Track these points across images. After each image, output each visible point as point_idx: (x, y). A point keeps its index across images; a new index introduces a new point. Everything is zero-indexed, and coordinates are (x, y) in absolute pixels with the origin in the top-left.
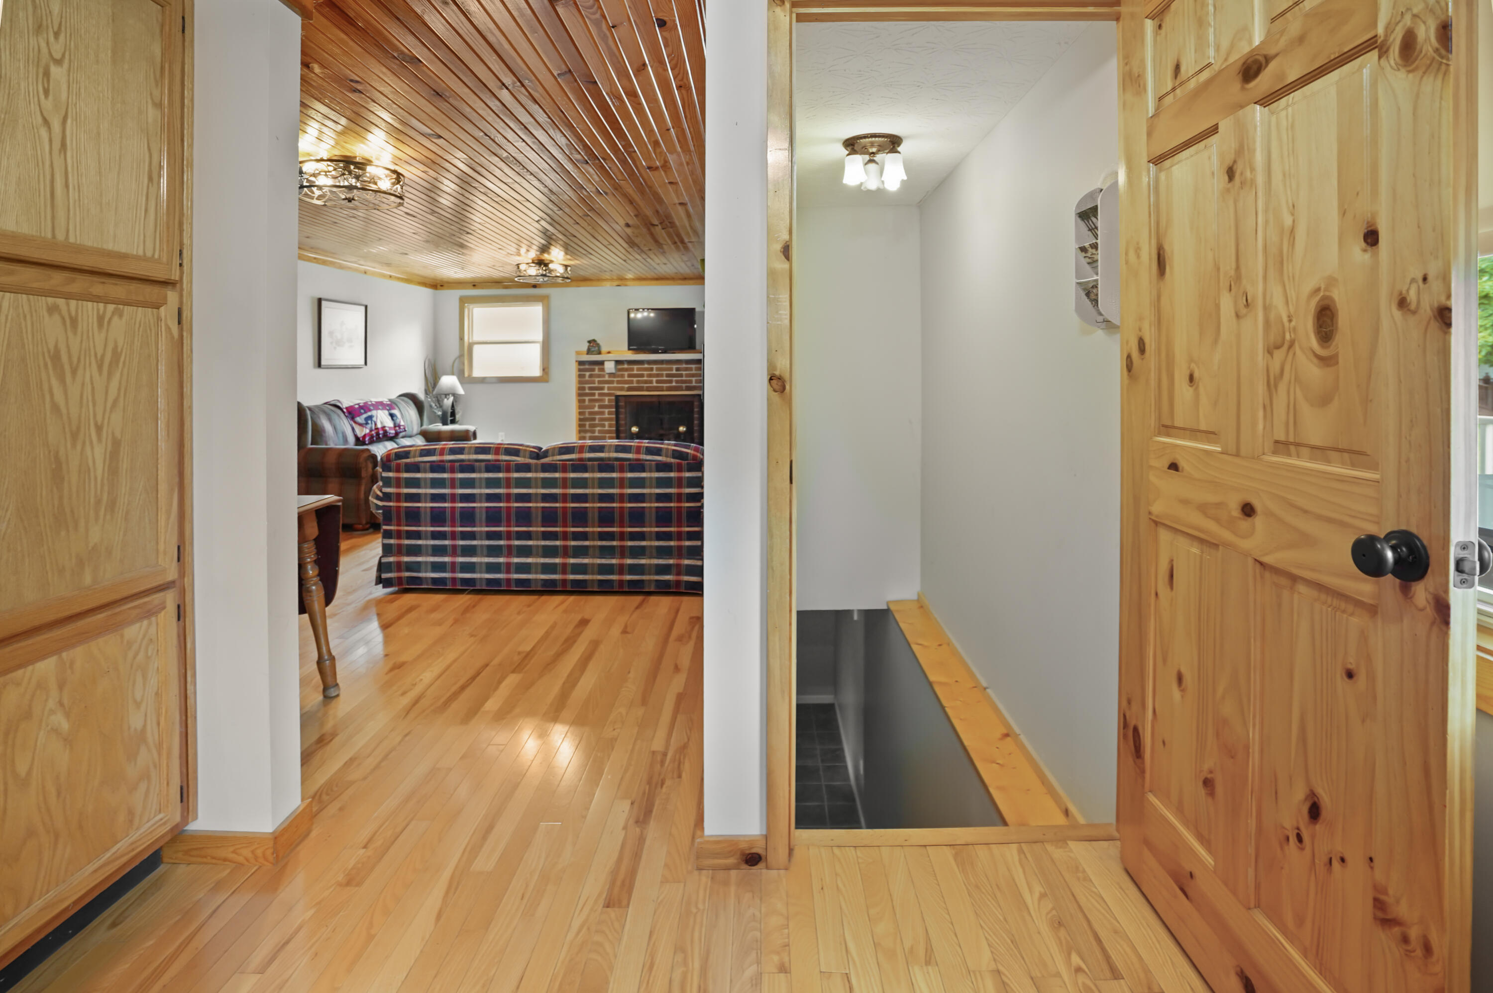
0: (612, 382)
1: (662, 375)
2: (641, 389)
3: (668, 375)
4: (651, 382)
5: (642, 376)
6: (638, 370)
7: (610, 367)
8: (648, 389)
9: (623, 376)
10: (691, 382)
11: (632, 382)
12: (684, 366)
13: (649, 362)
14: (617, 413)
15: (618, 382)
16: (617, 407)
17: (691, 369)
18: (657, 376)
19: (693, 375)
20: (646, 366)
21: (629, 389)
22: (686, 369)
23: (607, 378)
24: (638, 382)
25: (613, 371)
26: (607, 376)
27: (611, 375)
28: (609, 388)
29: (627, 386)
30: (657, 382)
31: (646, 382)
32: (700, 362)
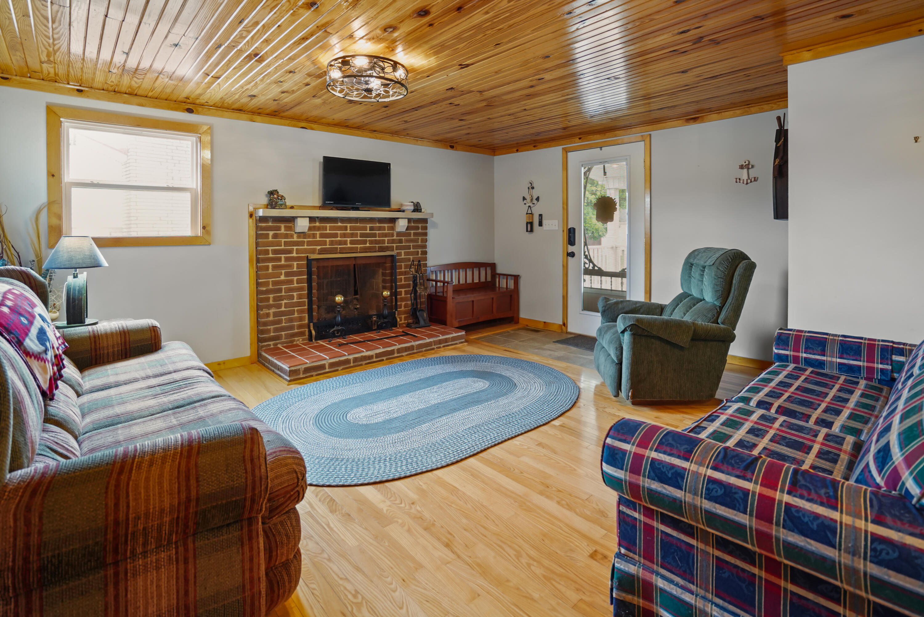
0: (302, 243)
1: (356, 235)
2: (334, 251)
3: (362, 235)
4: (345, 243)
5: (336, 235)
6: (331, 228)
7: (303, 225)
8: (342, 251)
9: (314, 236)
10: (383, 242)
11: (325, 243)
12: (378, 224)
13: (343, 220)
14: (309, 281)
15: (309, 243)
16: (310, 274)
17: (384, 228)
18: (352, 235)
19: (386, 235)
20: (340, 224)
21: (321, 252)
22: (380, 229)
23: (295, 239)
24: (332, 243)
25: (306, 230)
26: (295, 236)
27: (302, 234)
28: (298, 251)
29: (319, 247)
30: (352, 242)
31: (340, 243)
32: (393, 220)
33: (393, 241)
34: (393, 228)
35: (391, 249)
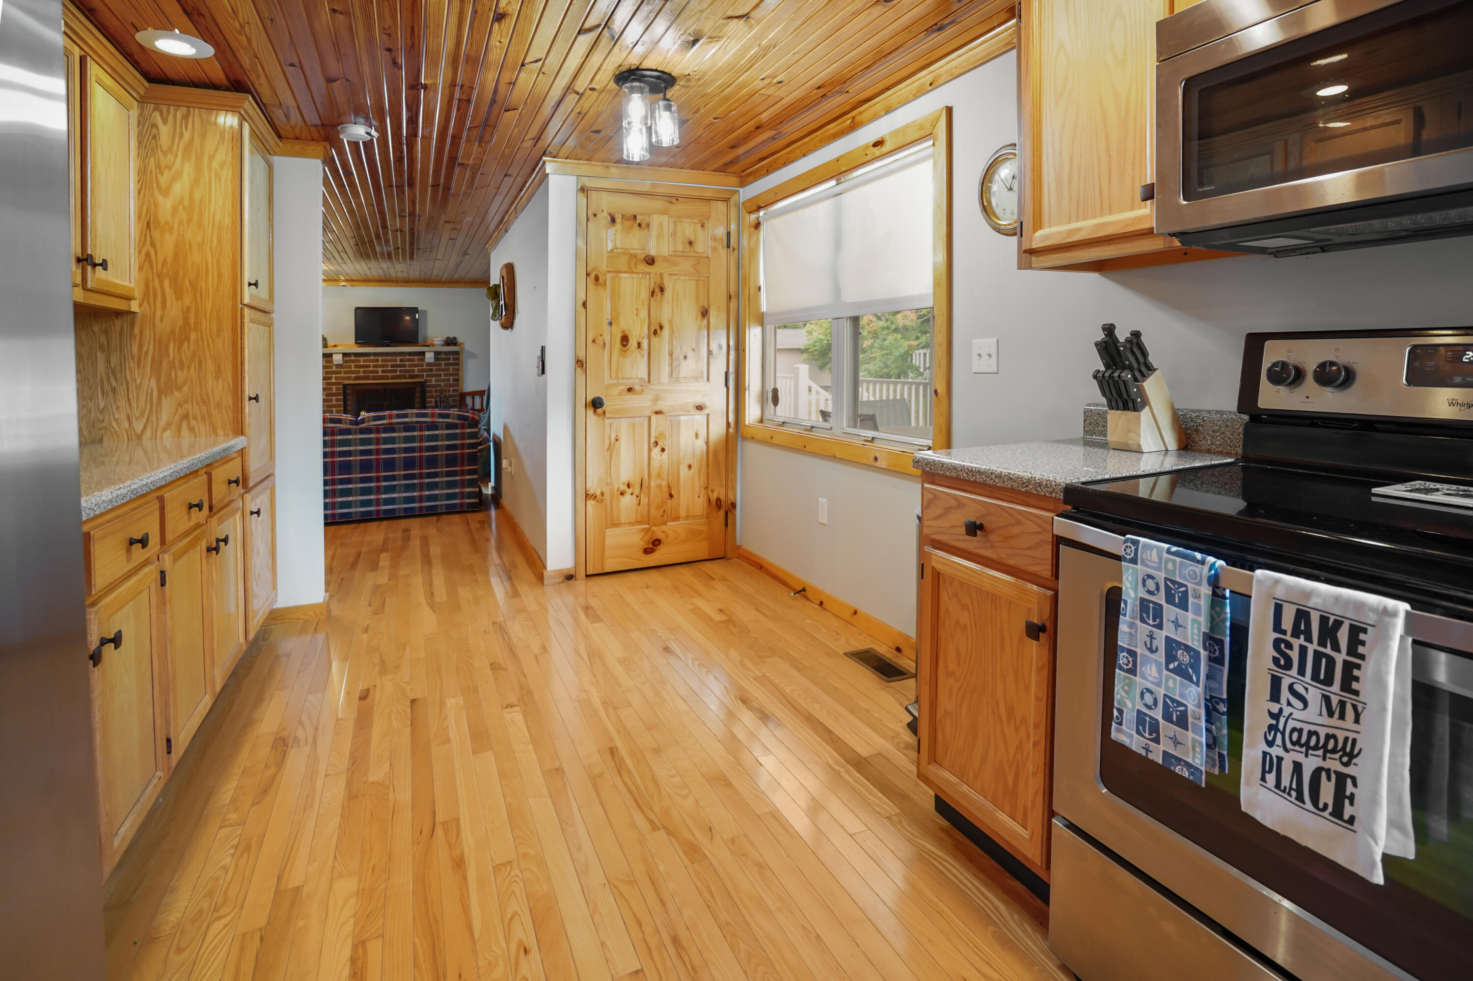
0: (340, 372)
1: (387, 366)
2: (368, 378)
3: (392, 366)
4: (377, 372)
5: (369, 366)
6: (364, 361)
7: (337, 359)
8: (374, 378)
9: (350, 367)
10: (413, 371)
11: (359, 372)
12: (408, 357)
13: (375, 354)
14: (345, 400)
15: (345, 372)
16: (345, 394)
17: (414, 360)
18: (383, 366)
19: (416, 366)
20: (372, 358)
21: (356, 378)
22: (409, 360)
23: (334, 369)
24: (365, 372)
25: (341, 362)
26: (334, 367)
27: (338, 366)
28: (336, 378)
29: (354, 375)
30: (383, 371)
31: (372, 372)
32: (423, 354)
33: (423, 371)
34: (423, 360)
35: (422, 376)
